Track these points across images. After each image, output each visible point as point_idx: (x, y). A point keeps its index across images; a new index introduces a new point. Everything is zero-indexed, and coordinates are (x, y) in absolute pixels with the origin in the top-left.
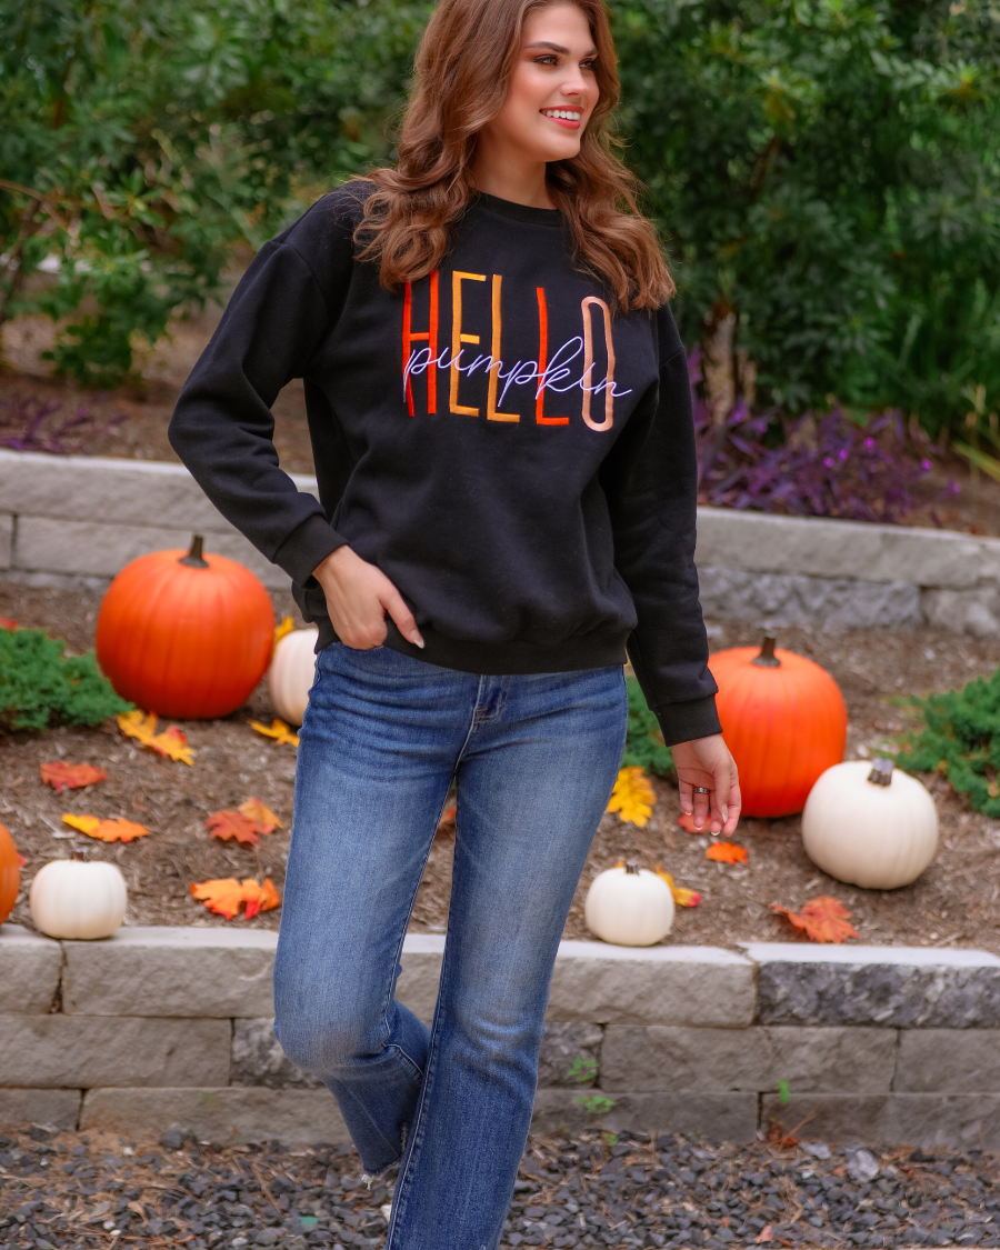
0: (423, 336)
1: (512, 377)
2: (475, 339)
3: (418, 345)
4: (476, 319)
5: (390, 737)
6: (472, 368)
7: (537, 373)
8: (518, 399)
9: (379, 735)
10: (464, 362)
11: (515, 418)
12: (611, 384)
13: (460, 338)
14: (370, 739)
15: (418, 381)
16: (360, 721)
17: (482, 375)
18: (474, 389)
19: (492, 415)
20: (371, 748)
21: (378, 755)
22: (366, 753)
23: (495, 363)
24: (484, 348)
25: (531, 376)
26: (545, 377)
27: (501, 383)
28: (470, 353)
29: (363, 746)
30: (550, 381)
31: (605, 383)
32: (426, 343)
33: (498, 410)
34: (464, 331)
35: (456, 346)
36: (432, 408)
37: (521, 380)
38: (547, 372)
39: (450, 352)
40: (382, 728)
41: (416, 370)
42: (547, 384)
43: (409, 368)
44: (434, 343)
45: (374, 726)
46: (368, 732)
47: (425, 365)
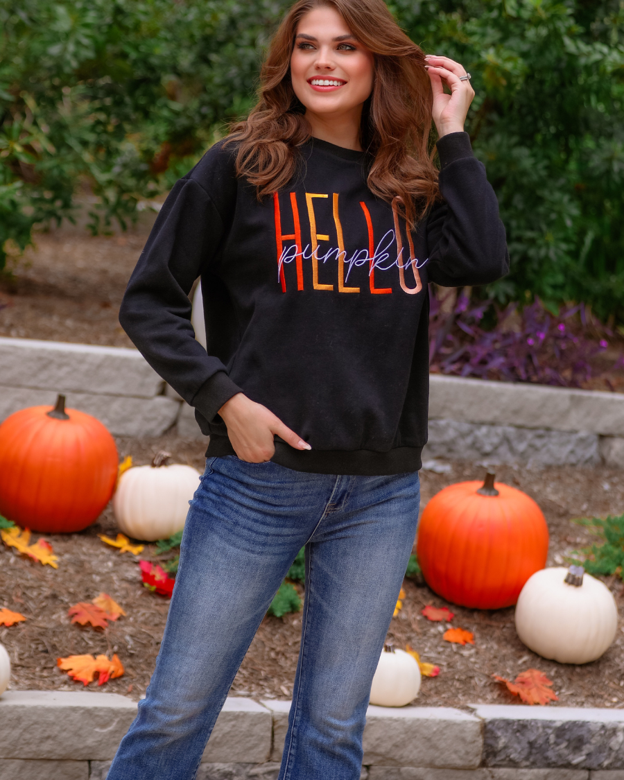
0: (291, 237)
1: (353, 261)
2: (325, 238)
3: (287, 243)
4: (325, 225)
5: (264, 523)
6: (326, 257)
7: (368, 258)
8: (357, 276)
9: (256, 521)
10: (320, 253)
11: (356, 290)
12: (414, 261)
13: (317, 237)
14: (250, 523)
15: (290, 268)
16: (244, 511)
17: (333, 261)
18: (328, 272)
19: (342, 289)
20: (249, 529)
21: (254, 535)
22: (245, 532)
23: (341, 252)
24: (333, 243)
25: (365, 260)
26: (374, 260)
27: (346, 266)
28: (323, 247)
29: (244, 528)
30: (377, 263)
31: (410, 261)
32: (293, 242)
33: (346, 285)
34: (318, 232)
35: (314, 243)
36: (300, 287)
37: (358, 263)
38: (375, 257)
39: (310, 247)
40: (259, 516)
41: (287, 260)
42: (375, 265)
43: (282, 259)
44: (299, 241)
45: (253, 515)
46: (248, 518)
47: (294, 257)
